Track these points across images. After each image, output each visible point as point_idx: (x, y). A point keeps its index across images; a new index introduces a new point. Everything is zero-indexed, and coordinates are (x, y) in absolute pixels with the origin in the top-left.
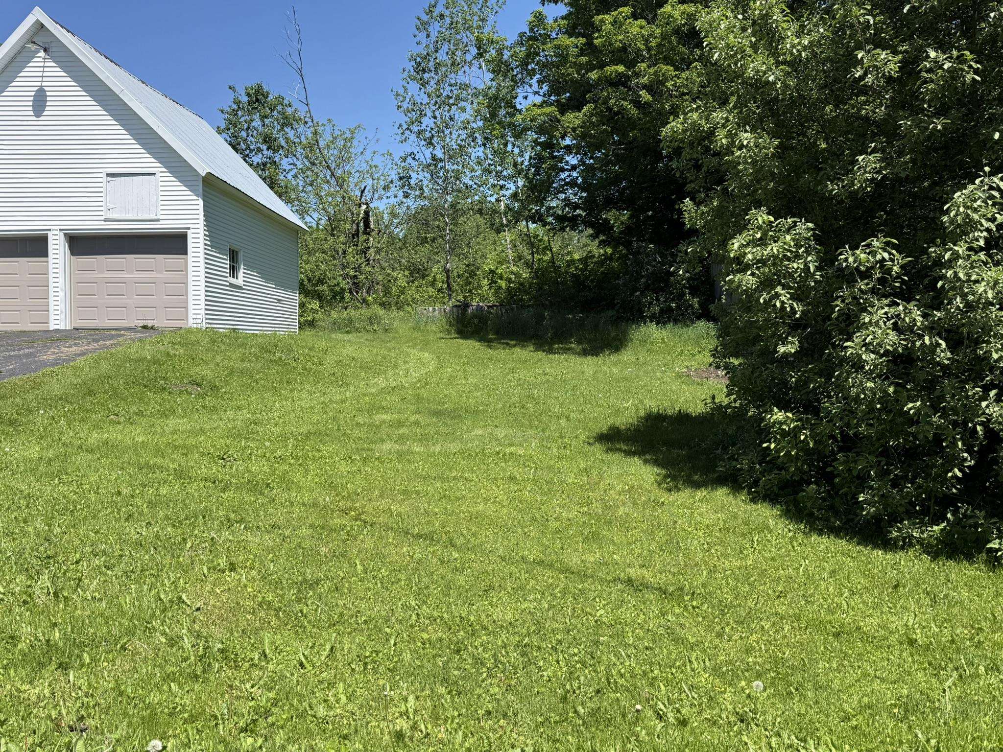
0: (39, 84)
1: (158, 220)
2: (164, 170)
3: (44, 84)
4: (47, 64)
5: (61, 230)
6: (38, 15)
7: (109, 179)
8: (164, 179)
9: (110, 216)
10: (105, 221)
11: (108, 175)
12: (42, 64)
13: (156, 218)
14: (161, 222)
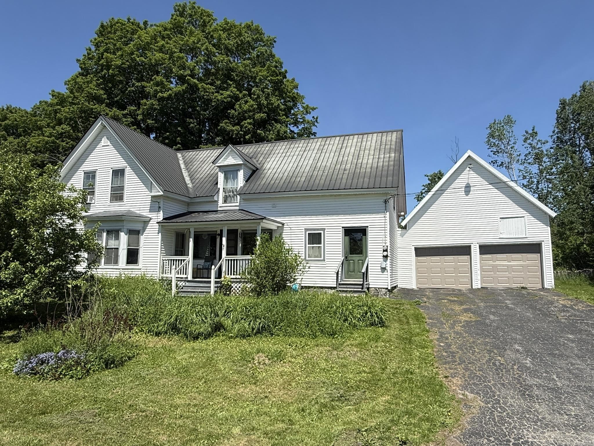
0: (467, 181)
1: (527, 238)
2: (529, 215)
3: (469, 181)
4: (470, 173)
5: (478, 243)
6: (469, 153)
7: (501, 220)
8: (529, 219)
9: (501, 236)
10: (500, 238)
11: (500, 218)
12: (468, 173)
13: (525, 237)
14: (528, 238)
